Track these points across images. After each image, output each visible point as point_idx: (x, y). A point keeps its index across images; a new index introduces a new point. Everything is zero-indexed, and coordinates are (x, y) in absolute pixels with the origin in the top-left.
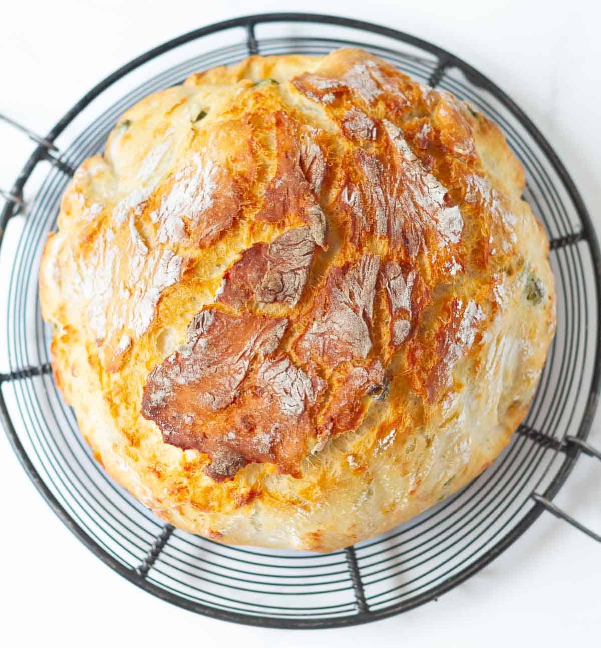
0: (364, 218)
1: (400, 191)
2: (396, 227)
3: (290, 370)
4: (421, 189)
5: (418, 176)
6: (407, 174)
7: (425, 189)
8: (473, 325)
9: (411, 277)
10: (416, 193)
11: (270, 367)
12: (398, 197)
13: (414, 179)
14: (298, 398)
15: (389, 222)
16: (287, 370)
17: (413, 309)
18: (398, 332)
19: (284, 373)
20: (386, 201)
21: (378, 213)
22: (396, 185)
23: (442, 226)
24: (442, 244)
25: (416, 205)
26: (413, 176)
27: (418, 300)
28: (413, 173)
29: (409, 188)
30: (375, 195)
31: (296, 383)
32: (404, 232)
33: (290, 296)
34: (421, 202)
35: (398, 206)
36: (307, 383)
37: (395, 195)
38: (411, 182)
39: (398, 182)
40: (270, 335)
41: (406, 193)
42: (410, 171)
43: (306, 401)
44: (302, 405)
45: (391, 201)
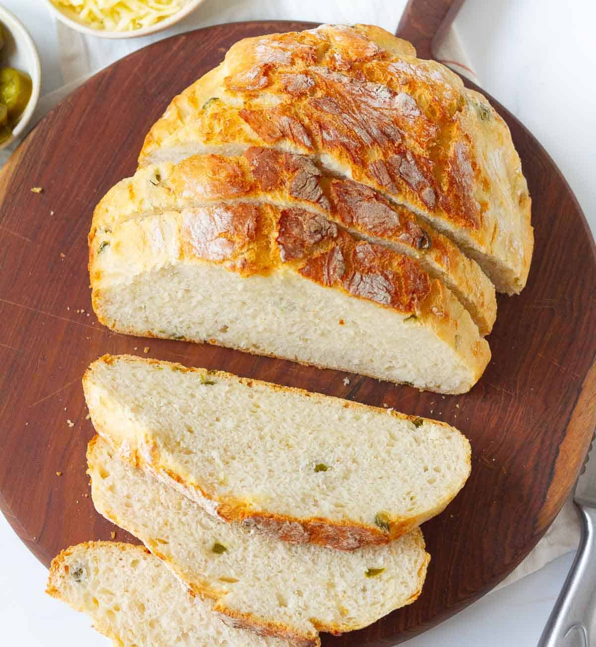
0: (351, 141)
1: (358, 107)
2: (375, 132)
3: (364, 278)
4: (369, 95)
5: (362, 89)
6: (354, 92)
7: (373, 94)
8: (466, 159)
9: (409, 157)
10: (370, 100)
11: (350, 285)
12: (360, 113)
13: (360, 92)
14: (381, 292)
15: (367, 131)
16: (362, 279)
17: (426, 177)
18: (426, 198)
19: (362, 283)
20: (355, 119)
21: (357, 131)
22: (353, 105)
23: (402, 111)
24: (411, 122)
25: (375, 109)
26: (358, 91)
27: (425, 169)
28: (357, 89)
29: (362, 102)
30: (345, 121)
31: (374, 284)
32: (381, 131)
33: (329, 228)
34: (376, 104)
35: (365, 118)
36: (381, 279)
37: (357, 112)
38: (360, 96)
39: (352, 102)
40: (335, 263)
41: (363, 106)
42: (354, 90)
43: (388, 291)
44: (387, 295)
45: (358, 117)
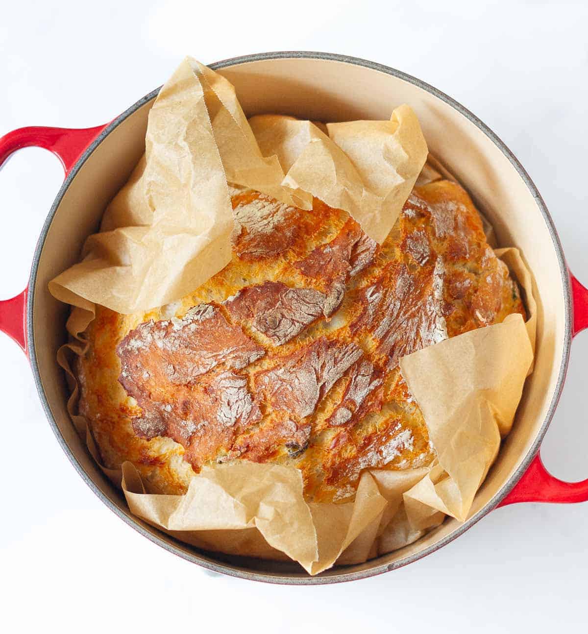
0: (372, 317)
1: (413, 316)
2: (391, 340)
3: (242, 390)
4: (430, 324)
5: (434, 314)
6: (428, 306)
7: (433, 326)
8: (398, 449)
9: (376, 383)
10: (424, 324)
11: (229, 378)
12: (408, 319)
13: (429, 313)
14: (234, 414)
15: (388, 332)
16: (241, 387)
17: (361, 406)
18: (338, 416)
19: (237, 389)
20: (398, 315)
21: (385, 320)
22: (413, 309)
25: (417, 333)
26: (430, 311)
27: (370, 404)
28: (432, 308)
29: (421, 318)
30: (392, 306)
31: (240, 403)
32: (394, 346)
33: (278, 336)
34: (423, 333)
35: (404, 325)
36: (248, 407)
37: (407, 315)
38: (426, 314)
39: (417, 307)
40: (245, 354)
41: (416, 320)
42: (431, 305)
43: (237, 421)
44: (233, 420)
45: (401, 319)
